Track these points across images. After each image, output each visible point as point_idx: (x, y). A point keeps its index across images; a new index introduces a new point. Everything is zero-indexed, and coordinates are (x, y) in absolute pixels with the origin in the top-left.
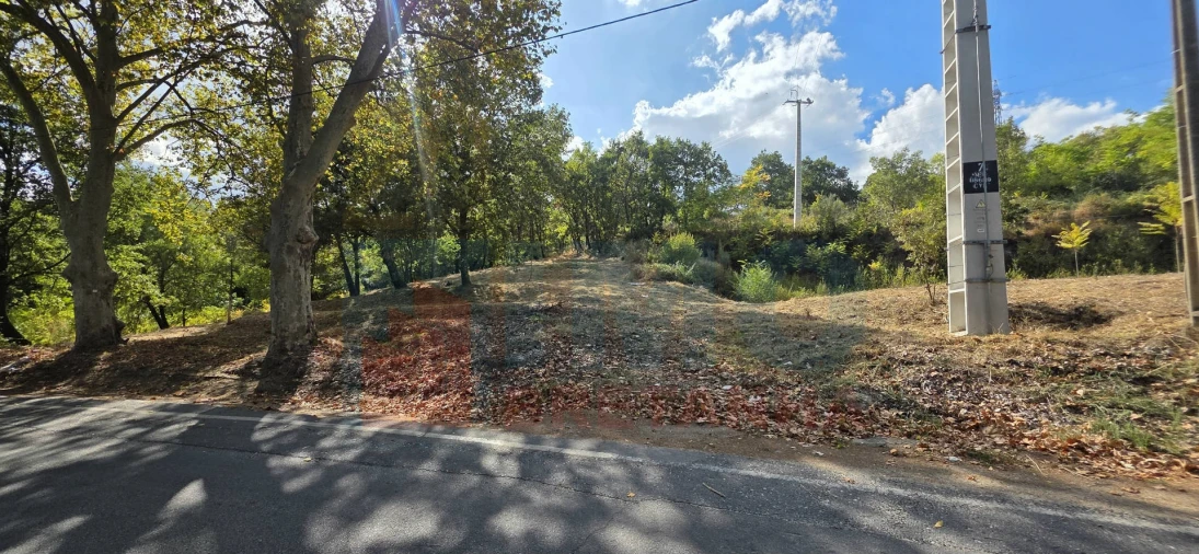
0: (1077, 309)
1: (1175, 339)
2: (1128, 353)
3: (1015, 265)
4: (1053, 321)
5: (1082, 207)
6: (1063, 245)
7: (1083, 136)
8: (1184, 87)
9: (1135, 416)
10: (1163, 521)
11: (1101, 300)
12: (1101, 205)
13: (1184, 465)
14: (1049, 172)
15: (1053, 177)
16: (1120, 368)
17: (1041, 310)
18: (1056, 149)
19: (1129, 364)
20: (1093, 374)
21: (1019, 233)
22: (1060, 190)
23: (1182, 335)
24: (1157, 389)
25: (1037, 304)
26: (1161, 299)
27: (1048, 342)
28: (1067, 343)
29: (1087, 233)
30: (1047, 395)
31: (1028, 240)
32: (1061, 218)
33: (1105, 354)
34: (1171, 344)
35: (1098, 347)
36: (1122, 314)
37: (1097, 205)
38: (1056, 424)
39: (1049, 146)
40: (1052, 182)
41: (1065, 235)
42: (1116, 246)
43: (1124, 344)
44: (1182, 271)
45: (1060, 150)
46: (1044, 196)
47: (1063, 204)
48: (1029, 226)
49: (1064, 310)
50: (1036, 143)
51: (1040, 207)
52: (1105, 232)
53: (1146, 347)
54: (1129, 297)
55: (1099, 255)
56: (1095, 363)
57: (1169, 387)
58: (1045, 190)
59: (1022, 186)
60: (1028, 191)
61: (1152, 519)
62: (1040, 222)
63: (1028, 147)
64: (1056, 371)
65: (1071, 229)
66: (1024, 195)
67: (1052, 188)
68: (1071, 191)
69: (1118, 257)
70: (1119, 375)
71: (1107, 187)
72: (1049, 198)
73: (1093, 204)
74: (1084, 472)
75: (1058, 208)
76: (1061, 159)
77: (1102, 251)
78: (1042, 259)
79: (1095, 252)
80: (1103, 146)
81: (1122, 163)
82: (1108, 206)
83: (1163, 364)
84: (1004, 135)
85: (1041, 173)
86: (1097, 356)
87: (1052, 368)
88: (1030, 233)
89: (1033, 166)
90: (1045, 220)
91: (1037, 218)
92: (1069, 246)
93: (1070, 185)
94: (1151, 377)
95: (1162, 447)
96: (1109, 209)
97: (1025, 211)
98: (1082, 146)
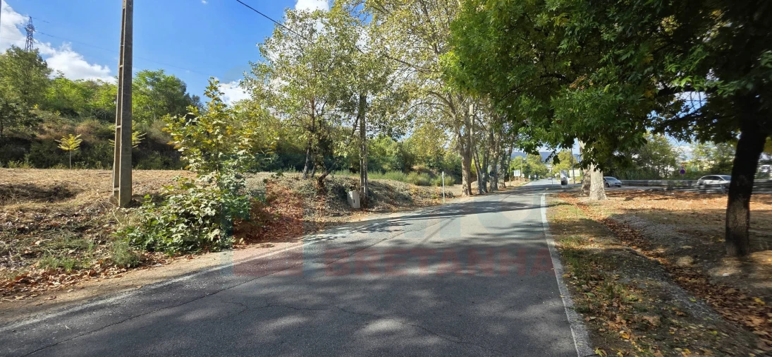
0: (55, 189)
1: (104, 204)
2: (76, 213)
3: (27, 159)
4: (36, 197)
5: (82, 126)
6: (63, 147)
7: (89, 82)
8: (123, 66)
9: (71, 251)
10: (60, 311)
11: (73, 183)
12: (93, 127)
13: (88, 273)
14: (64, 98)
15: (66, 102)
16: (69, 223)
17: (29, 189)
18: (71, 84)
19: (75, 220)
20: (51, 229)
21: (34, 136)
22: (70, 112)
23: (108, 202)
24: (88, 233)
25: (27, 185)
26: (107, 183)
27: (21, 210)
28: (36, 211)
29: (79, 141)
30: (10, 250)
31: (40, 142)
32: (67, 131)
33: (61, 216)
34: (102, 207)
35: (58, 211)
36: (82, 191)
37: (92, 127)
38: (13, 269)
39: (66, 80)
40: (66, 105)
41: (64, 140)
42: (99, 153)
43: (76, 208)
44: (111, 169)
45: (73, 86)
46: (58, 113)
47: (71, 122)
48: (42, 132)
49: (47, 189)
50: (58, 75)
51: (54, 121)
52: (94, 143)
53: (87, 209)
54: (91, 182)
55: (89, 158)
56: (54, 222)
57: (95, 231)
58: (60, 110)
59: (41, 102)
60: (45, 106)
61: (55, 312)
62: (52, 130)
63: (52, 77)
64: (22, 231)
65: (69, 138)
66: (43, 109)
67: (65, 109)
68: (78, 114)
69: (99, 160)
70: (67, 228)
71: (99, 118)
72: (62, 115)
73: (89, 125)
74: (21, 297)
75: (67, 123)
76: (74, 91)
77: (91, 155)
78: (50, 157)
79: (87, 156)
80: (101, 92)
81: (110, 106)
82: (98, 129)
83: (94, 218)
84: (30, 60)
85: (59, 98)
86: (55, 217)
87: (19, 229)
88: (43, 137)
89: (52, 91)
90: (56, 130)
91: (50, 127)
92: (67, 149)
93: (77, 110)
94: (86, 226)
95: (81, 266)
96: (98, 131)
97: (41, 120)
98: (88, 88)
